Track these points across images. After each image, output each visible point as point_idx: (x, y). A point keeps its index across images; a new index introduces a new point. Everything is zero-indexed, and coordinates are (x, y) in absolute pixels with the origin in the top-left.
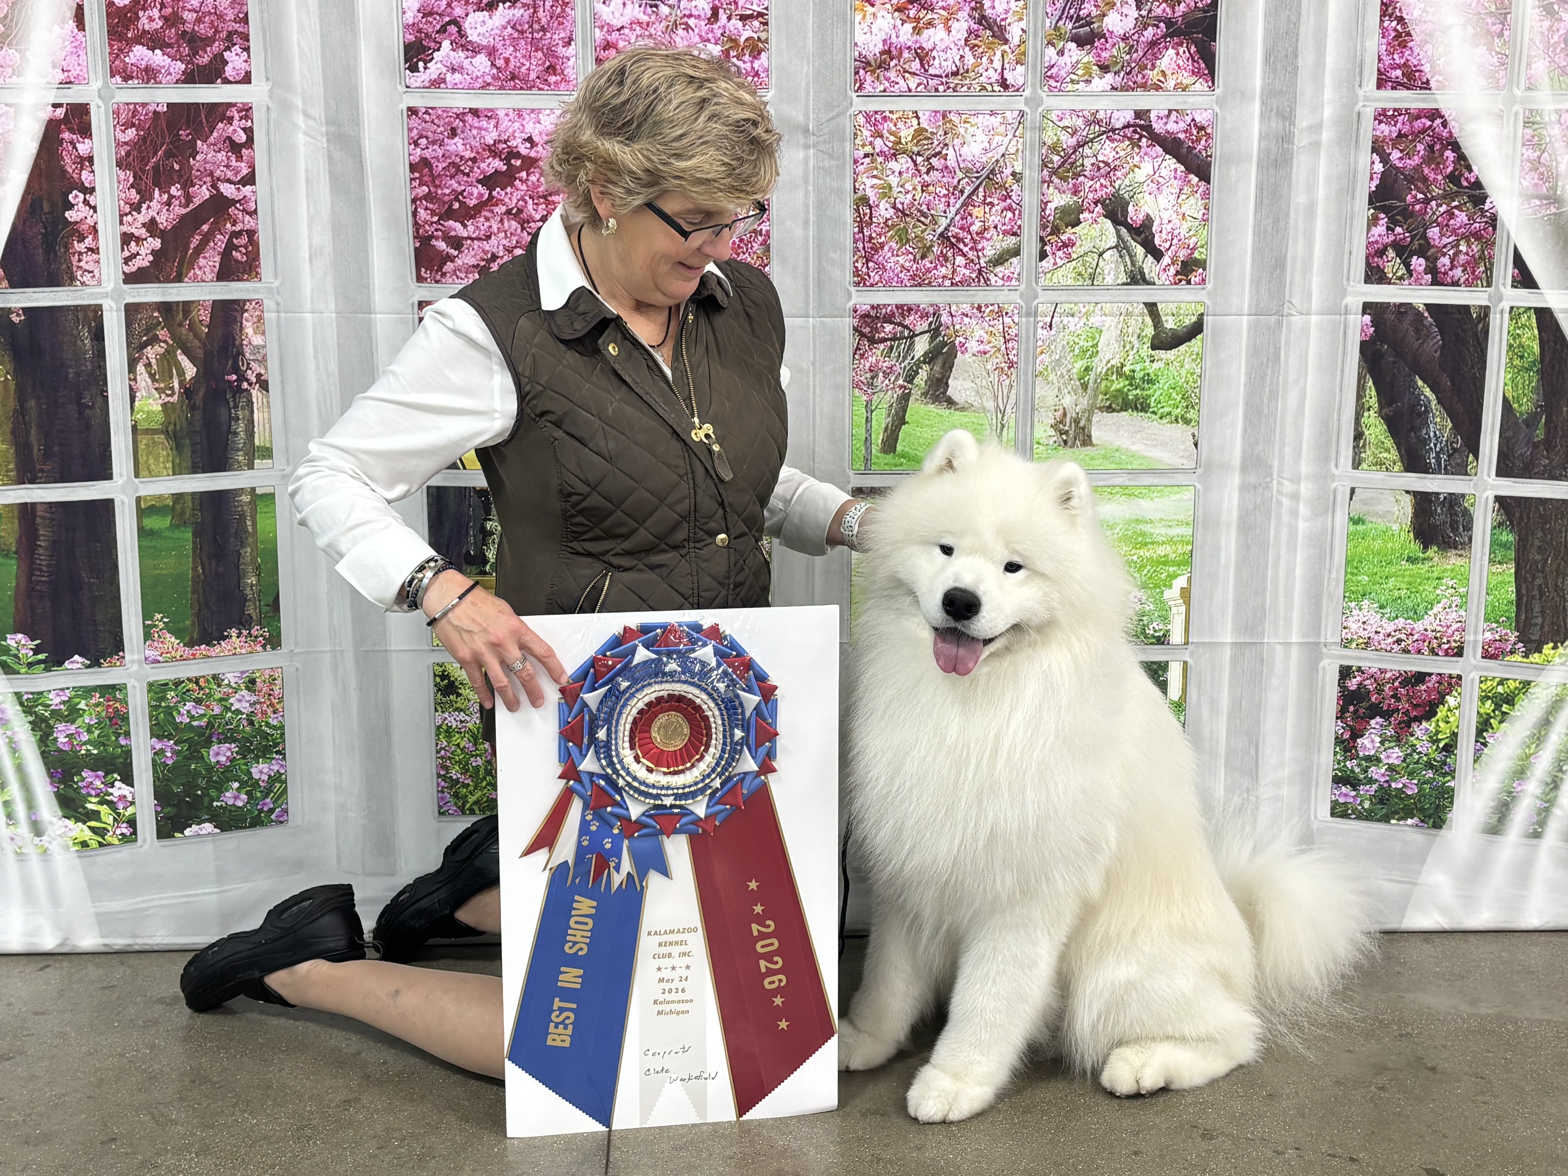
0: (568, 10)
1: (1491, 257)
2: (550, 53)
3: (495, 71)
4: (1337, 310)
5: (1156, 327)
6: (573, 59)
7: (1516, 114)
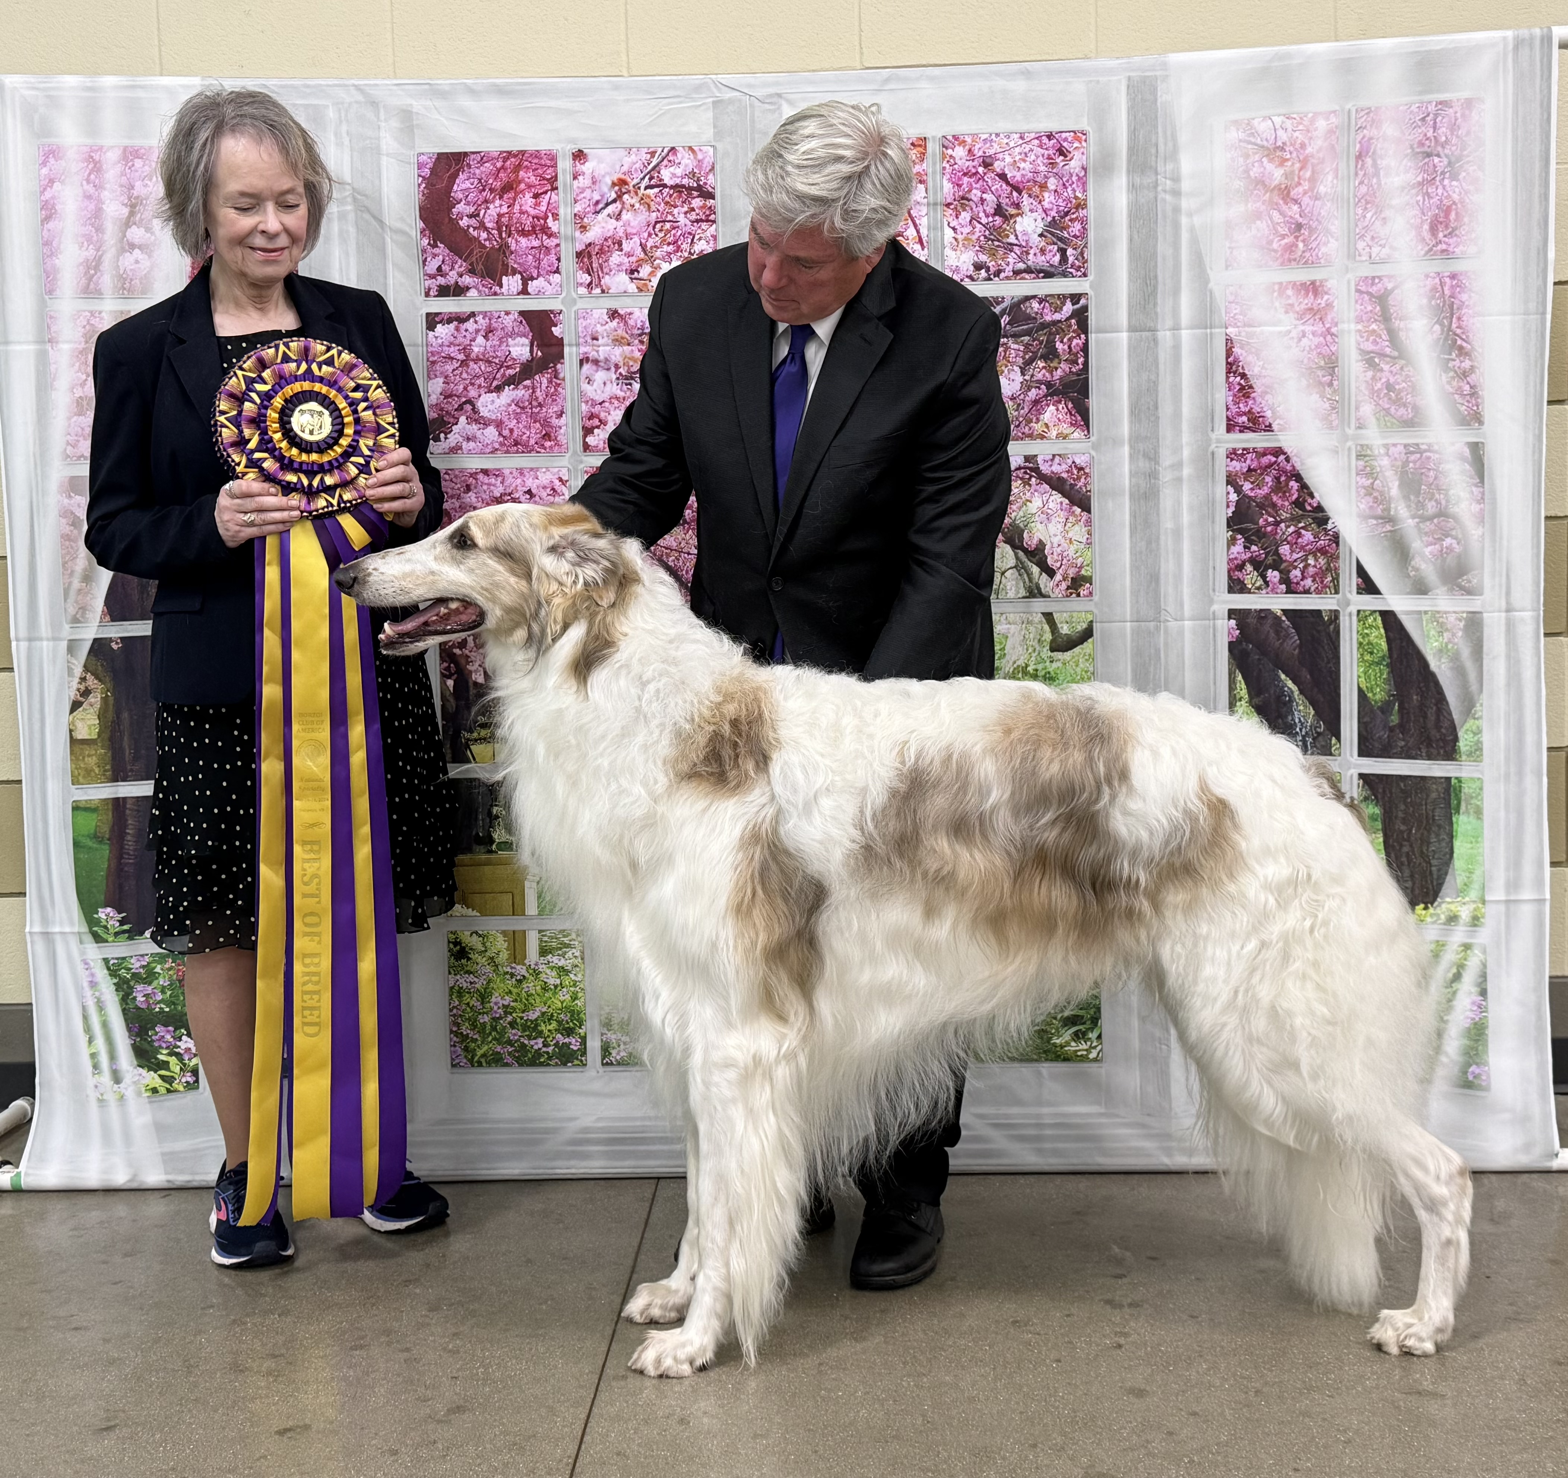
0: (559, 389)
1: (1336, 569)
2: (546, 423)
3: (501, 439)
4: (1205, 616)
5: (1053, 633)
6: (564, 428)
7: (1349, 449)
